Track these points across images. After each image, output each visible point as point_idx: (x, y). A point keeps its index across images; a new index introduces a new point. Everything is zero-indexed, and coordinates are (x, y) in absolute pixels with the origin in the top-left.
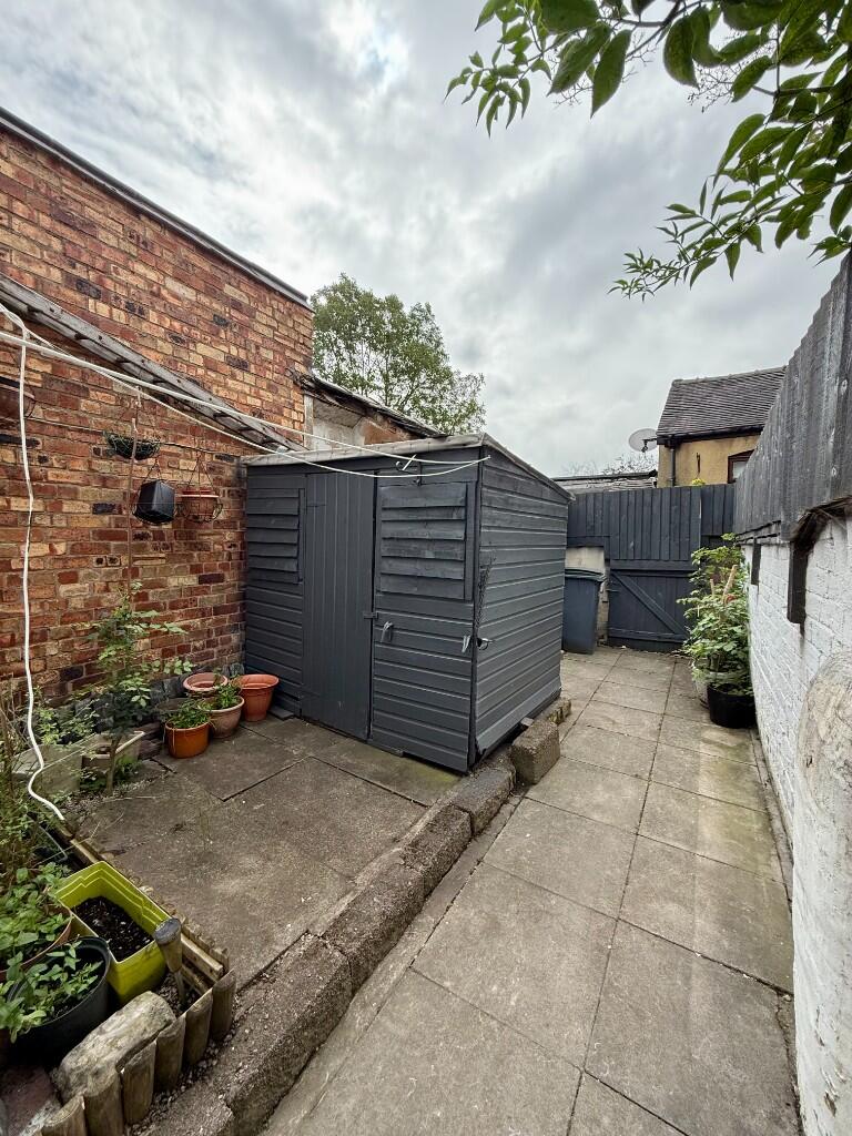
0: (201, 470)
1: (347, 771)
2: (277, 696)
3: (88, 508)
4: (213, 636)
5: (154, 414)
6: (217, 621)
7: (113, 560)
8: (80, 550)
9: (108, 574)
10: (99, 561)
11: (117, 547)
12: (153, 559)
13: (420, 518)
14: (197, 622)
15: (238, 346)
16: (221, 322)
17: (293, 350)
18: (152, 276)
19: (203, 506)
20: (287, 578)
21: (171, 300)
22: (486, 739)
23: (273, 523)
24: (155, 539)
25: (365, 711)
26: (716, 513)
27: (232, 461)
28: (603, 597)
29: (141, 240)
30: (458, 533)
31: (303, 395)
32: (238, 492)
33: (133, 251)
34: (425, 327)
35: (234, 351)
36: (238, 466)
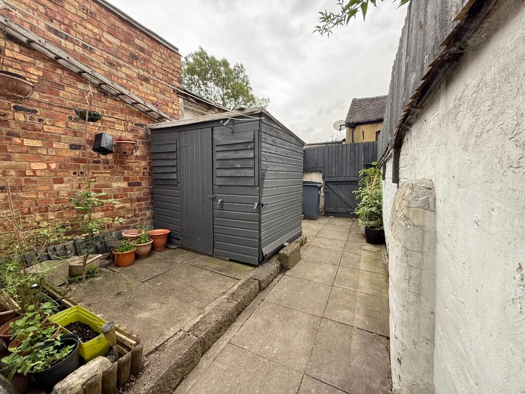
0: (127, 130)
1: (202, 268)
2: (170, 239)
3: (67, 146)
4: (137, 212)
5: (101, 101)
6: (139, 205)
7: (82, 173)
8: (63, 167)
9: (79, 180)
10: (75, 173)
11: (83, 167)
12: (103, 173)
13: (234, 149)
14: (128, 205)
15: (144, 70)
16: (134, 57)
17: (172, 74)
18: (96, 30)
19: (127, 147)
20: (172, 182)
21: (107, 44)
22: (267, 250)
23: (164, 156)
24: (104, 164)
25: (212, 242)
26: (370, 155)
27: (143, 127)
28: (322, 194)
29: (89, 12)
30: (251, 155)
31: (178, 97)
32: (147, 142)
33: (85, 16)
34: (241, 75)
35: (142, 73)
36: (146, 130)
